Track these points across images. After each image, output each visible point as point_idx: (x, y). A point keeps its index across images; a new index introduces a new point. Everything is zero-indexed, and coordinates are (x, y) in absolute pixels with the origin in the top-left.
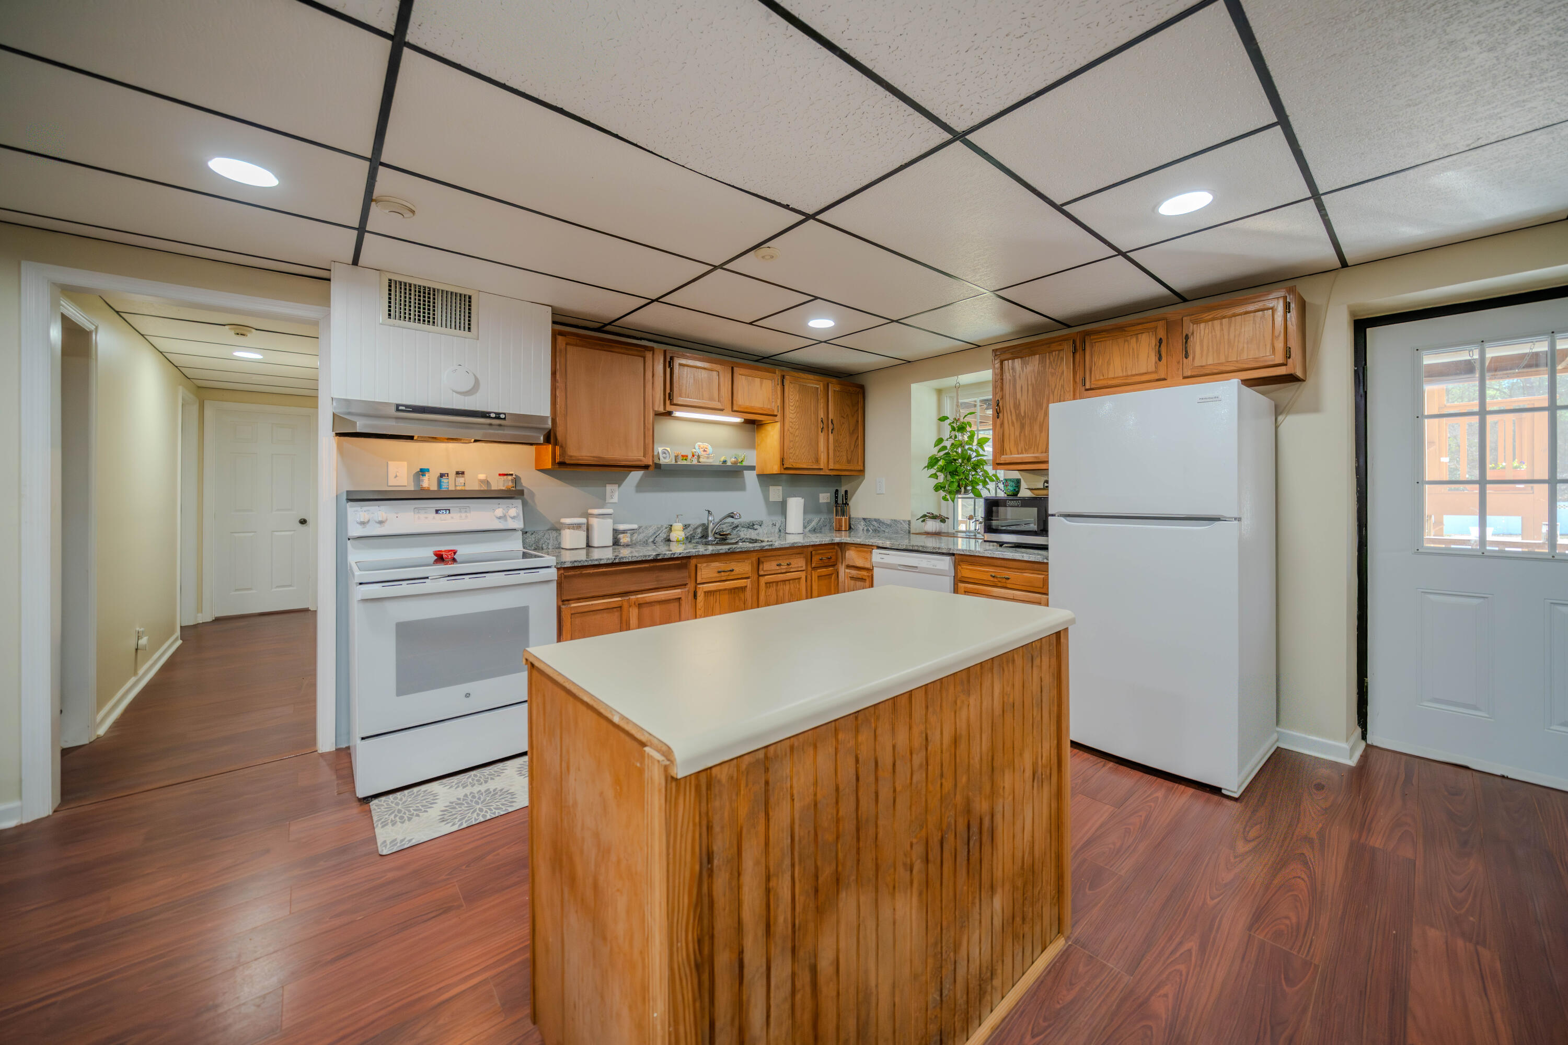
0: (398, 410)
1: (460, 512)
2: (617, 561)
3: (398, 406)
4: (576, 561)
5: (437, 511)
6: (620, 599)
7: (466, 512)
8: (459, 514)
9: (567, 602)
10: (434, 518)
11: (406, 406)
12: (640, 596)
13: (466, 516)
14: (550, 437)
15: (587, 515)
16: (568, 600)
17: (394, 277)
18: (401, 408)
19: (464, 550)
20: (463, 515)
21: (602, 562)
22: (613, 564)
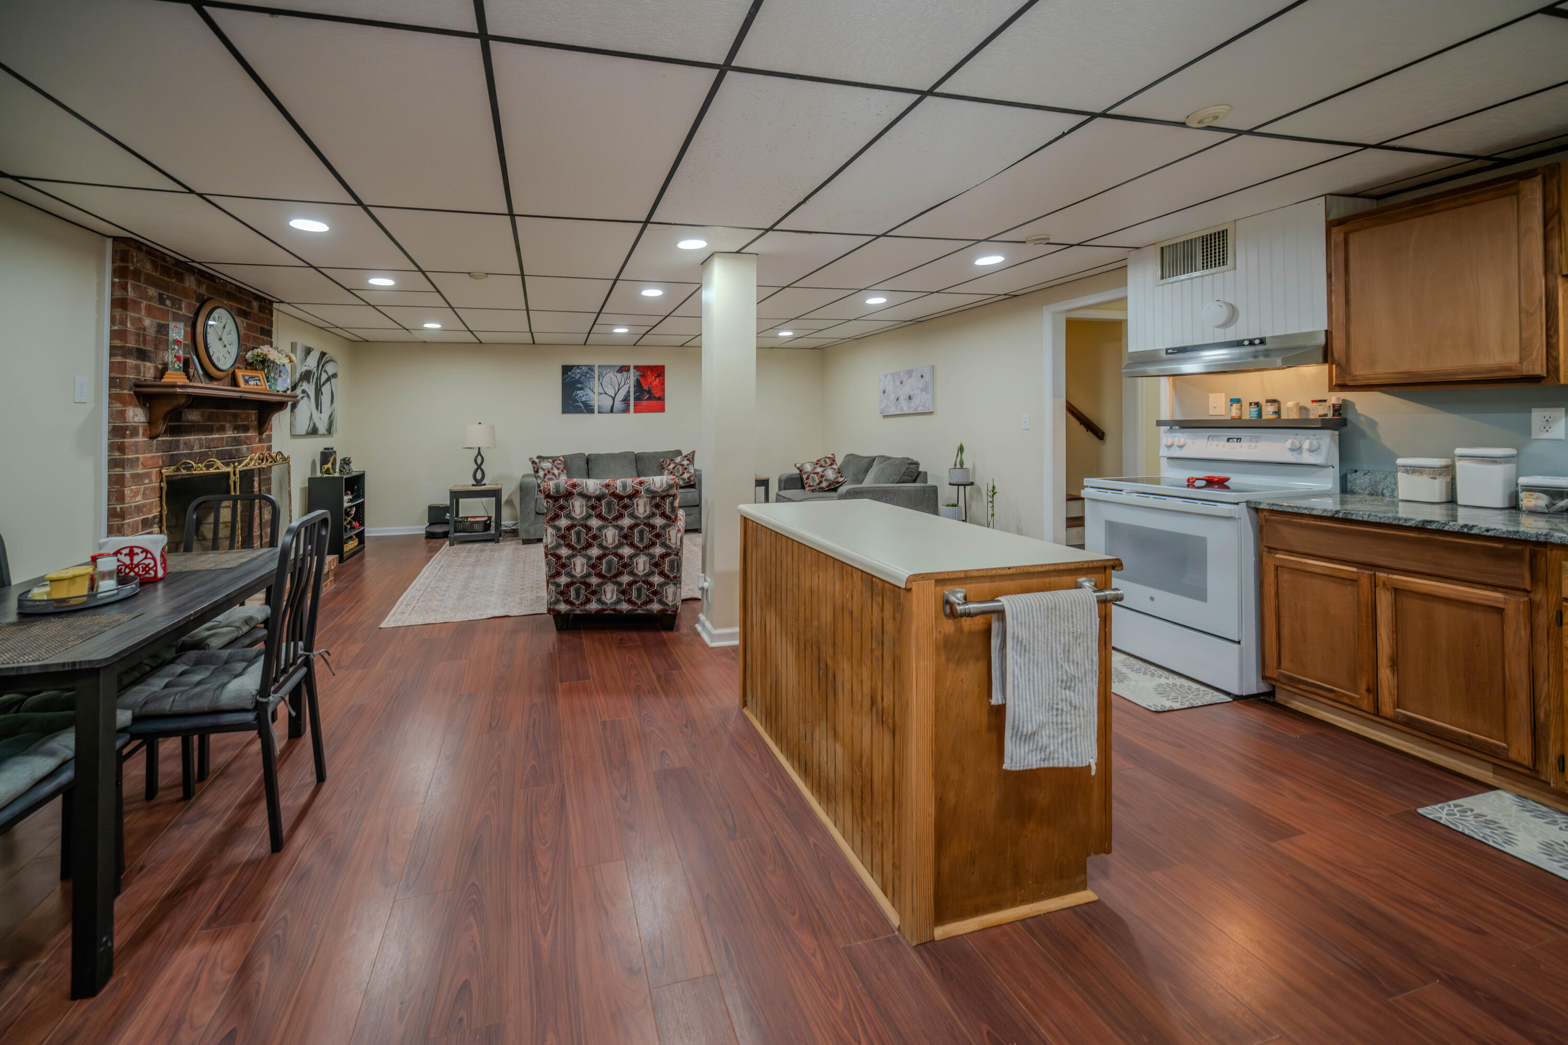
0: (1167, 353)
1: (1251, 441)
2: (1341, 515)
3: (1167, 350)
4: (1275, 504)
5: (1228, 440)
6: (1355, 569)
7: (1257, 441)
8: (1249, 444)
9: (1273, 551)
10: (1224, 446)
11: (1173, 349)
12: (1395, 577)
13: (1256, 446)
14: (1326, 355)
15: (1453, 457)
16: (1275, 549)
17: (1163, 245)
18: (1169, 351)
19: (1236, 479)
20: (1253, 444)
21: (1315, 513)
22: (1332, 519)
